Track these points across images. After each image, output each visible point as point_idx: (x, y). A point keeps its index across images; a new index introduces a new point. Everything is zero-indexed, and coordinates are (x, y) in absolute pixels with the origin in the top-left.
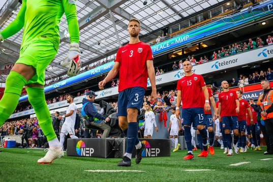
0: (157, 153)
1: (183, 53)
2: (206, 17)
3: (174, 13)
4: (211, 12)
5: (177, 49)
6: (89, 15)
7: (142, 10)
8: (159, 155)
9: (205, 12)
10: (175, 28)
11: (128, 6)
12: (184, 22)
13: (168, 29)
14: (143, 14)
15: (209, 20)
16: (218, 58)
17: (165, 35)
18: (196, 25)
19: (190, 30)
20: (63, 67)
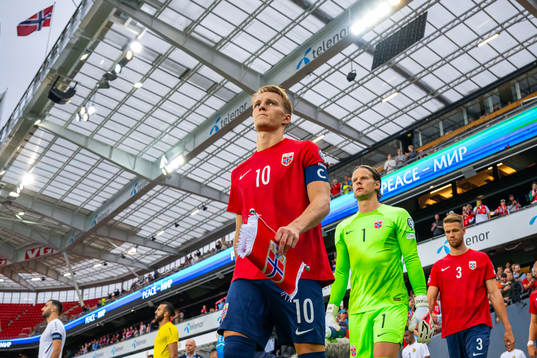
1: (454, 192)
2: (506, 99)
3: (424, 94)
4: (518, 86)
5: (439, 183)
6: (217, 116)
7: (344, 93)
9: (503, 88)
10: (430, 130)
11: (309, 87)
12: (453, 116)
13: (412, 137)
14: (349, 103)
15: (515, 104)
17: (406, 150)
18: (482, 119)
19: (470, 132)
20: (162, 246)
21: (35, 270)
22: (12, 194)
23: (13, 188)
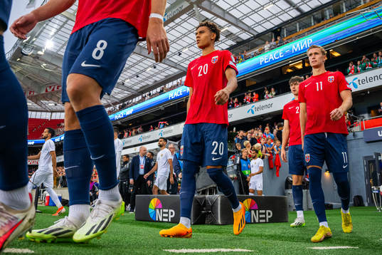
0: (268, 217)
1: (304, 65)
2: (337, 12)
3: (289, 6)
4: (344, 4)
5: (295, 60)
7: (241, 3)
8: (271, 221)
9: (335, 5)
10: (291, 27)
12: (305, 20)
13: (280, 31)
15: (341, 16)
16: (357, 72)
18: (322, 23)
19: (314, 30)
20: (128, 89)
21: (51, 99)
22: (39, 53)
23: (40, 49)
